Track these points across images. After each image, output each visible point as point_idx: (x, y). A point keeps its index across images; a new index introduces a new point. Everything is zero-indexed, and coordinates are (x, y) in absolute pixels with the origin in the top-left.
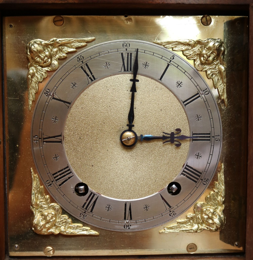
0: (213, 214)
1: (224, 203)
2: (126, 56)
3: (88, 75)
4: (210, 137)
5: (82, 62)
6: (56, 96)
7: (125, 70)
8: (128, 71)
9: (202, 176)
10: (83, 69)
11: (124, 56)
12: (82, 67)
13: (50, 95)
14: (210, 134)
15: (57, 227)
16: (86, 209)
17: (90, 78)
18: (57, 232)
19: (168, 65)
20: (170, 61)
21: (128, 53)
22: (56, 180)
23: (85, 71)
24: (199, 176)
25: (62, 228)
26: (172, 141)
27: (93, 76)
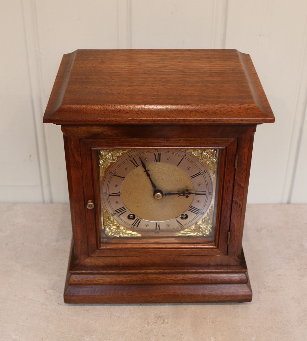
0: (206, 229)
1: (212, 224)
2: (157, 155)
3: (134, 164)
4: (206, 193)
5: (131, 157)
6: (115, 174)
7: (156, 162)
8: (158, 161)
9: (201, 211)
10: (132, 161)
11: (156, 154)
12: (131, 160)
13: (112, 173)
14: (206, 192)
15: (118, 234)
16: (134, 225)
17: (136, 165)
18: (118, 236)
19: (183, 159)
20: (184, 157)
21: (158, 153)
22: (117, 213)
23: (133, 162)
24: (199, 211)
25: (121, 234)
26: (184, 195)
27: (137, 164)
